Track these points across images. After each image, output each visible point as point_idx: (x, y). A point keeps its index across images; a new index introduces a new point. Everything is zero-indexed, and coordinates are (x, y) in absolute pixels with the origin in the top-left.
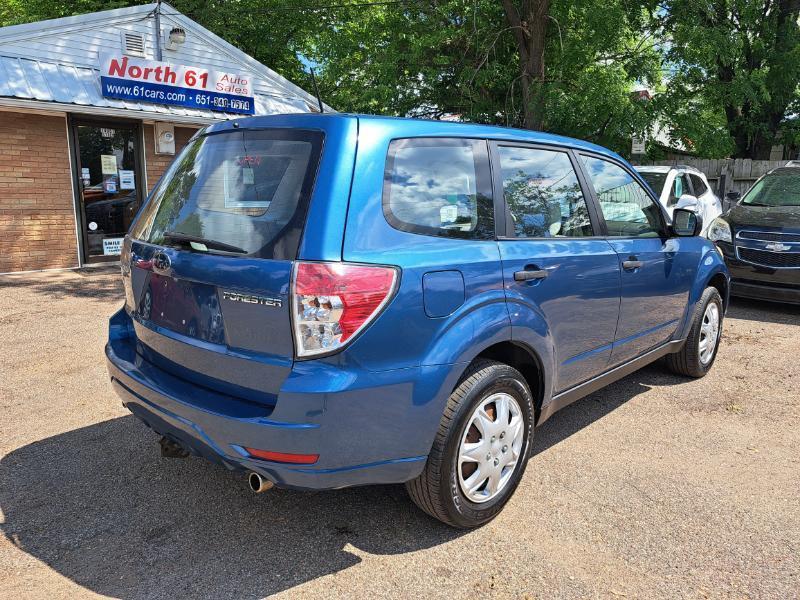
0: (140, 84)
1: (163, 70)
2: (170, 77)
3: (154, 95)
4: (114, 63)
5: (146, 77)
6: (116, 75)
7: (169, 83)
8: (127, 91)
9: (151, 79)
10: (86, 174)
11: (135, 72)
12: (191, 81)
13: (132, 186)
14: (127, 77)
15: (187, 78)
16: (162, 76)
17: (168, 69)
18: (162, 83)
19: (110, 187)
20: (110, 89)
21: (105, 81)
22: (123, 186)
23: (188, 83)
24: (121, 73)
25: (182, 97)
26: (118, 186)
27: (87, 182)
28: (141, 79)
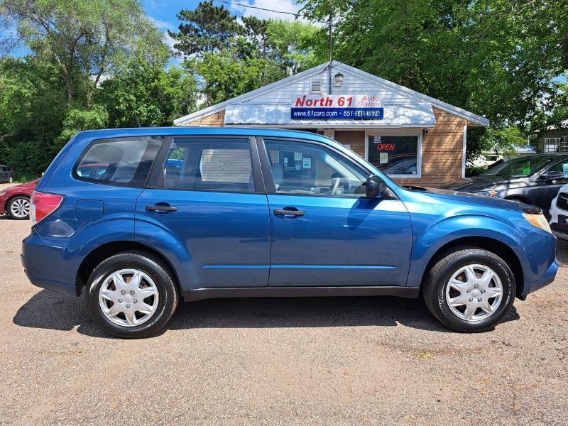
0: (311, 109)
1: (325, 99)
2: (329, 103)
3: (319, 114)
4: (299, 100)
5: (315, 105)
6: (299, 106)
7: (328, 106)
8: (304, 114)
9: (318, 105)
10: (286, 160)
11: (309, 103)
12: (341, 103)
13: (309, 167)
14: (305, 106)
15: (339, 101)
16: (324, 103)
17: (328, 98)
18: (324, 107)
19: (298, 168)
20: (295, 114)
21: (293, 110)
22: (304, 167)
23: (339, 105)
24: (302, 104)
25: (335, 113)
26: (302, 167)
27: (286, 165)
28: (312, 106)
